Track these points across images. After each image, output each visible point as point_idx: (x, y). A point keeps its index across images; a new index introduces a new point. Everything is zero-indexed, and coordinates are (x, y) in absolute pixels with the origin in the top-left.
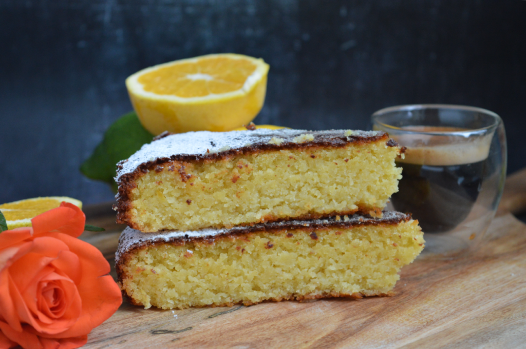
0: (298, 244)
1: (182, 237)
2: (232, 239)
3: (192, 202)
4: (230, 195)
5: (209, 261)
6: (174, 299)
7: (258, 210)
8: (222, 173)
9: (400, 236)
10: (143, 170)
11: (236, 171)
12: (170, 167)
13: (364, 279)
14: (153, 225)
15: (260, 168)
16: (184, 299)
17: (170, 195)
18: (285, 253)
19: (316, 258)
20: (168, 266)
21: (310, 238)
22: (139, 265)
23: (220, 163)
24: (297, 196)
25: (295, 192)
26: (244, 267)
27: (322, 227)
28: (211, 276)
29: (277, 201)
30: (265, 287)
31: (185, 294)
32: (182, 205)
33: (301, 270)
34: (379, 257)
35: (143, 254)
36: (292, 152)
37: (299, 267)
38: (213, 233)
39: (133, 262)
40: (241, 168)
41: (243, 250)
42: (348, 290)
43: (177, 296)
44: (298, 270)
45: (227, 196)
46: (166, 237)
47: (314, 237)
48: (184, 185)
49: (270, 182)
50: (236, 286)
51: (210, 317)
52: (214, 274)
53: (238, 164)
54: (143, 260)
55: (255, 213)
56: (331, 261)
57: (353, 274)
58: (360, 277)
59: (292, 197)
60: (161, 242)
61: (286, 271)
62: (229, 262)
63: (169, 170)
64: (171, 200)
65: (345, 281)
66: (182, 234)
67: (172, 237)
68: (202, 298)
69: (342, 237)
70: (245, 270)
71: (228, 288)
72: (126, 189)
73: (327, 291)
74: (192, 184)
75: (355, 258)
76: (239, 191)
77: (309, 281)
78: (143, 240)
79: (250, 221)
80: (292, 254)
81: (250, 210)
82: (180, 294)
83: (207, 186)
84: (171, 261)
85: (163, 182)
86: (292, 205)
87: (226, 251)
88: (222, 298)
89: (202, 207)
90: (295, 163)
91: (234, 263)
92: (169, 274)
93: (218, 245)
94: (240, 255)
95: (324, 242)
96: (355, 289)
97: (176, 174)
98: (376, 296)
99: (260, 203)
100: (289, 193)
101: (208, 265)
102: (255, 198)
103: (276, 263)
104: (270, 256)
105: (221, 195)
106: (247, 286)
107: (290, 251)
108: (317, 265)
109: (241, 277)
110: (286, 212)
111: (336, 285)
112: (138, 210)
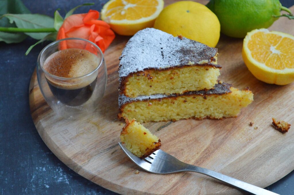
0: (198, 100)
1: (148, 99)
2: (169, 100)
3: (152, 86)
4: (169, 83)
5: (159, 107)
6: (143, 120)
7: (181, 88)
8: (166, 76)
9: (243, 98)
10: (132, 75)
11: (172, 75)
12: (143, 74)
13: (225, 112)
14: (135, 95)
15: (183, 73)
16: (148, 119)
17: (143, 84)
18: (192, 104)
19: (205, 105)
20: (141, 109)
21: (203, 98)
22: (129, 109)
23: (166, 72)
24: (198, 83)
25: (198, 82)
26: (173, 108)
27: (209, 95)
28: (159, 112)
29: (189, 85)
30: (182, 115)
31: (148, 118)
32: (148, 88)
33: (198, 109)
34: (232, 105)
35: (130, 105)
36: (198, 67)
37: (197, 108)
38: (161, 97)
39: (126, 107)
40: (174, 74)
41: (174, 103)
42: (218, 117)
43: (144, 118)
44: (197, 109)
45: (168, 84)
46: (141, 99)
47: (205, 98)
48: (149, 81)
49: (187, 78)
50: (170, 115)
51: (158, 130)
52: (161, 111)
53: (173, 72)
54: (130, 107)
55: (180, 90)
56: (211, 106)
57: (220, 110)
58: (223, 111)
59: (196, 84)
60: (138, 101)
61: (192, 110)
62: (167, 107)
63: (143, 75)
64: (143, 86)
65: (217, 113)
66: (147, 97)
67: (143, 99)
68: (155, 119)
69: (217, 98)
70: (174, 109)
71: (166, 115)
72: (124, 83)
73: (209, 116)
74: (152, 81)
75: (222, 105)
76: (173, 82)
77: (201, 112)
78: (131, 100)
79: (177, 93)
80: (195, 104)
81: (177, 88)
82: (146, 118)
83: (159, 81)
84: (142, 107)
85: (140, 79)
86: (196, 87)
87: (166, 103)
88: (164, 119)
89: (156, 88)
90: (199, 72)
91: (170, 107)
92: (141, 111)
93: (163, 101)
94: (172, 104)
95: (209, 100)
96: (221, 116)
97: (146, 77)
98: (229, 118)
99: (182, 86)
100: (195, 82)
101: (158, 108)
102: (180, 84)
103: (188, 107)
104: (185, 105)
105: (165, 83)
106: (175, 114)
107: (194, 103)
108: (205, 108)
109: (172, 112)
110: (193, 89)
111: (213, 114)
112: (129, 90)
